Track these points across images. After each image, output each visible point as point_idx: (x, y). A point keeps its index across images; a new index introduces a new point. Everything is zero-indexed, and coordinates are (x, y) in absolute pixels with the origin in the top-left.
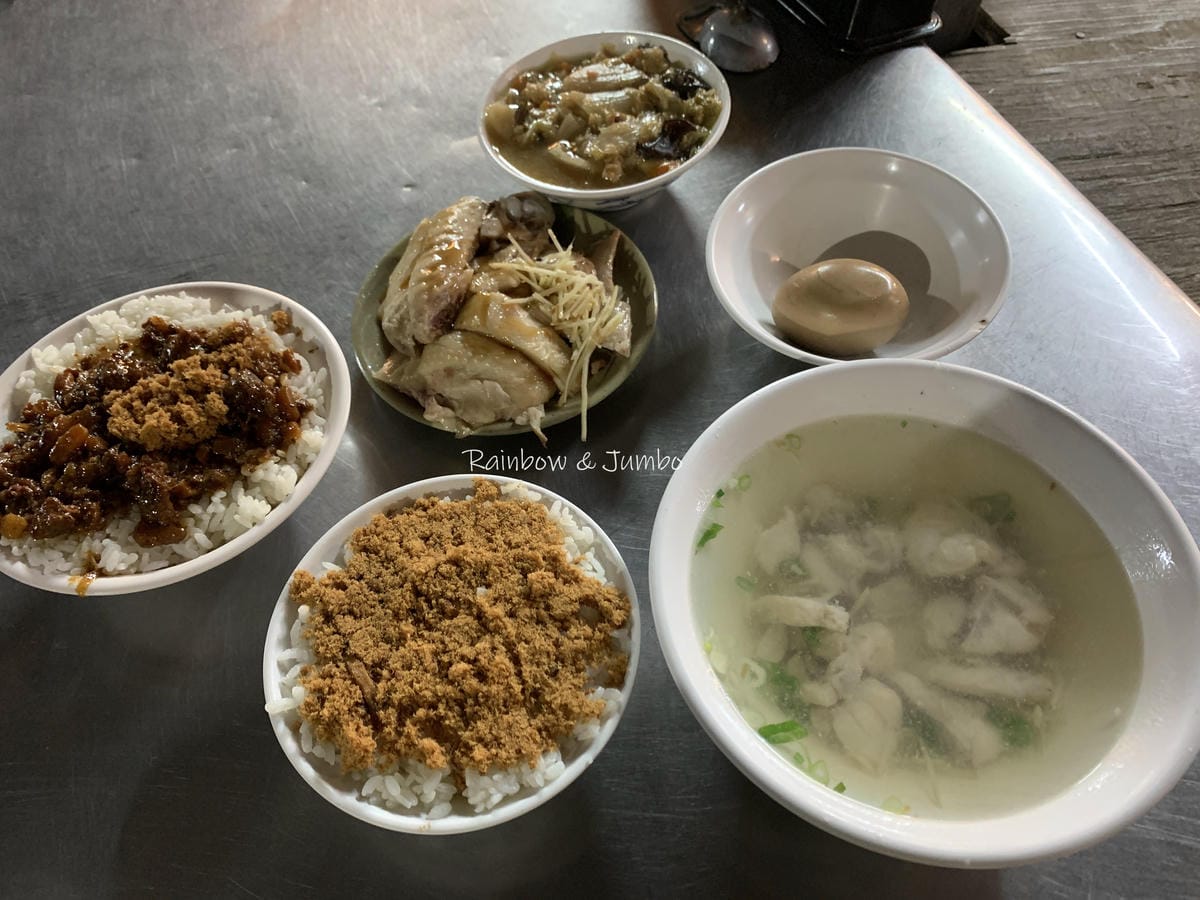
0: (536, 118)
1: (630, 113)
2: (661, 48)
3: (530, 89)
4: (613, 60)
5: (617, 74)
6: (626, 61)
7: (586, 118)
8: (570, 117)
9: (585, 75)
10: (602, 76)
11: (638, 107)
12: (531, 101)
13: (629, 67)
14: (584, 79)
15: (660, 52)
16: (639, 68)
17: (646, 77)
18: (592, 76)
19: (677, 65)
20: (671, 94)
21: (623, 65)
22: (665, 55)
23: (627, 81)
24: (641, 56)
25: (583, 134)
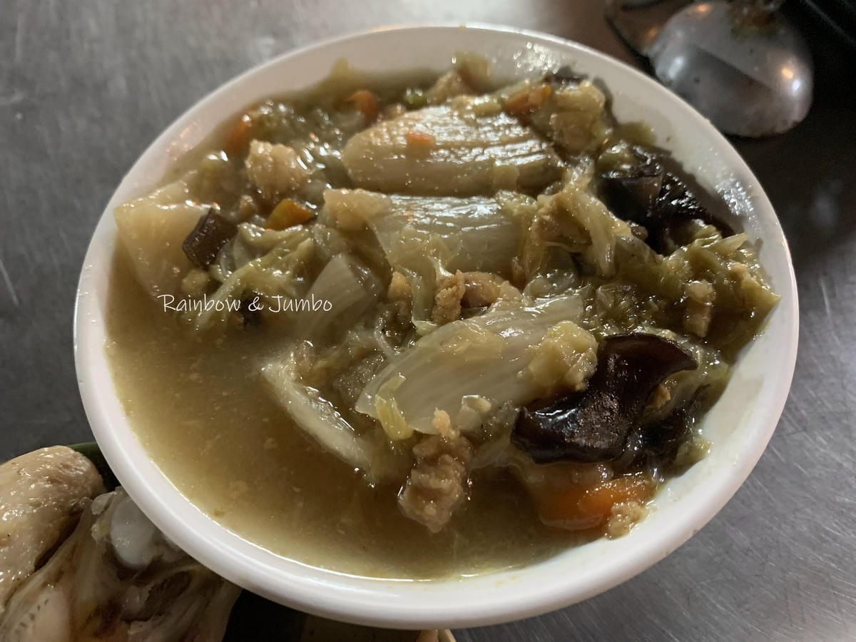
0: (254, 250)
1: (507, 274)
2: (599, 83)
3: (258, 160)
4: (478, 101)
5: (486, 145)
6: (510, 110)
7: (383, 272)
8: (340, 264)
9: (402, 141)
10: (446, 146)
11: (528, 257)
12: (253, 192)
13: (518, 131)
14: (396, 150)
15: (598, 97)
16: (541, 133)
17: (560, 164)
18: (419, 147)
19: (633, 134)
20: (623, 230)
21: (503, 119)
22: (608, 104)
23: (507, 170)
24: (551, 103)
25: (369, 326)
